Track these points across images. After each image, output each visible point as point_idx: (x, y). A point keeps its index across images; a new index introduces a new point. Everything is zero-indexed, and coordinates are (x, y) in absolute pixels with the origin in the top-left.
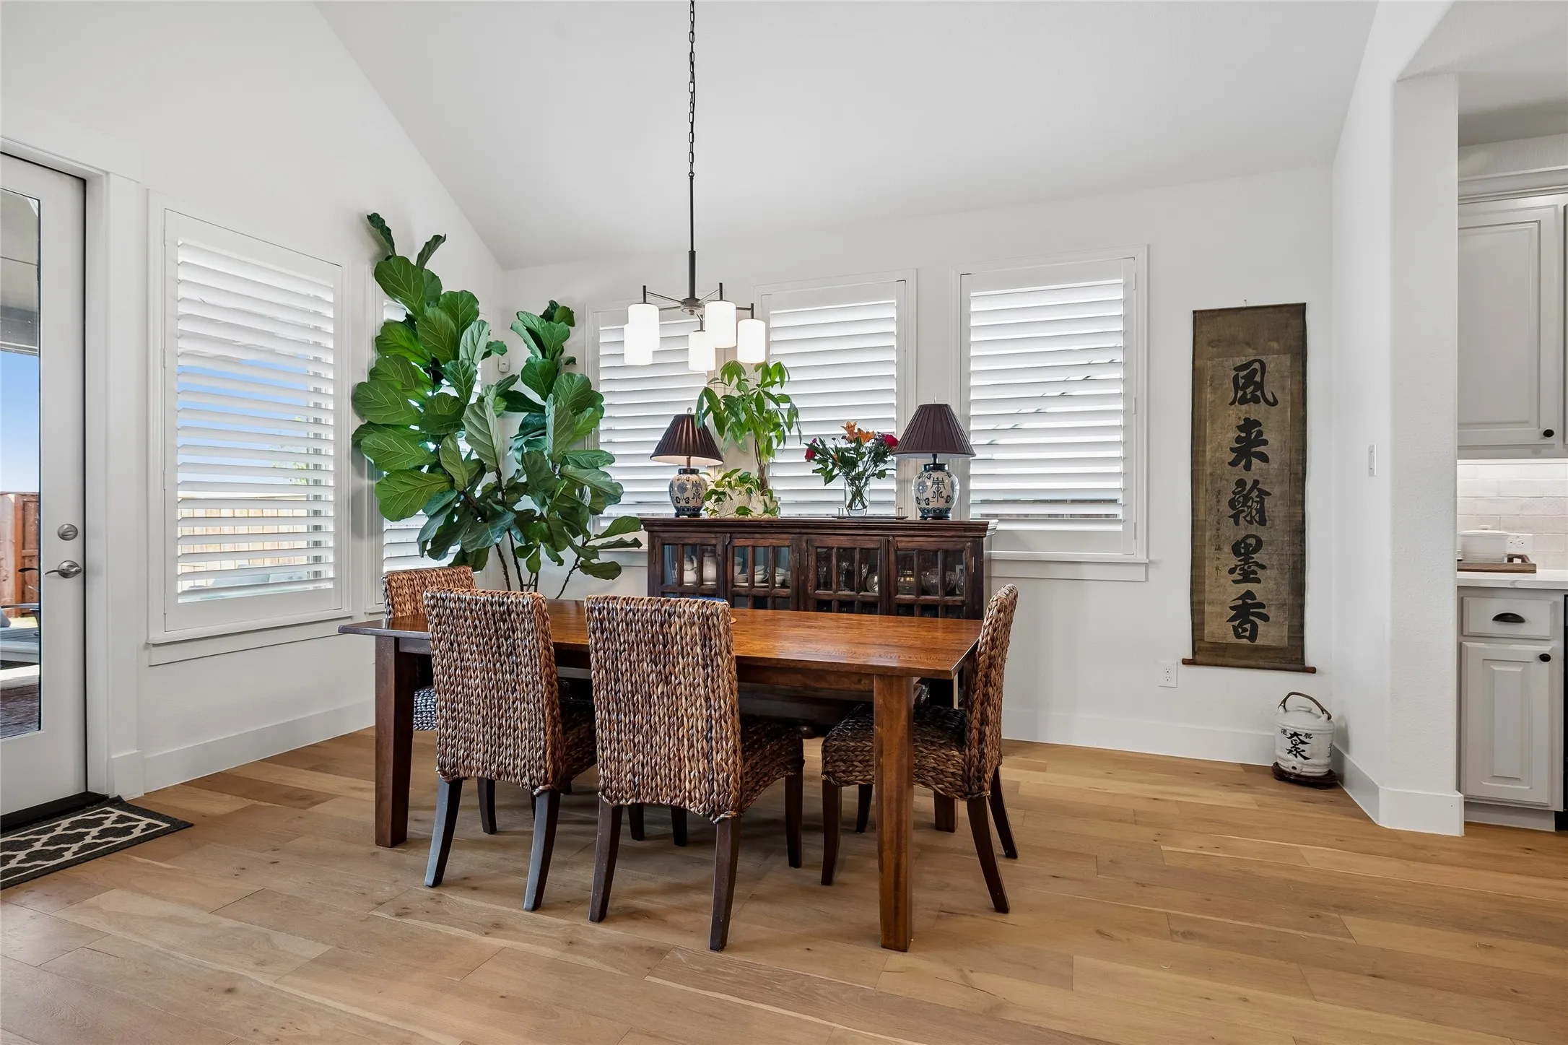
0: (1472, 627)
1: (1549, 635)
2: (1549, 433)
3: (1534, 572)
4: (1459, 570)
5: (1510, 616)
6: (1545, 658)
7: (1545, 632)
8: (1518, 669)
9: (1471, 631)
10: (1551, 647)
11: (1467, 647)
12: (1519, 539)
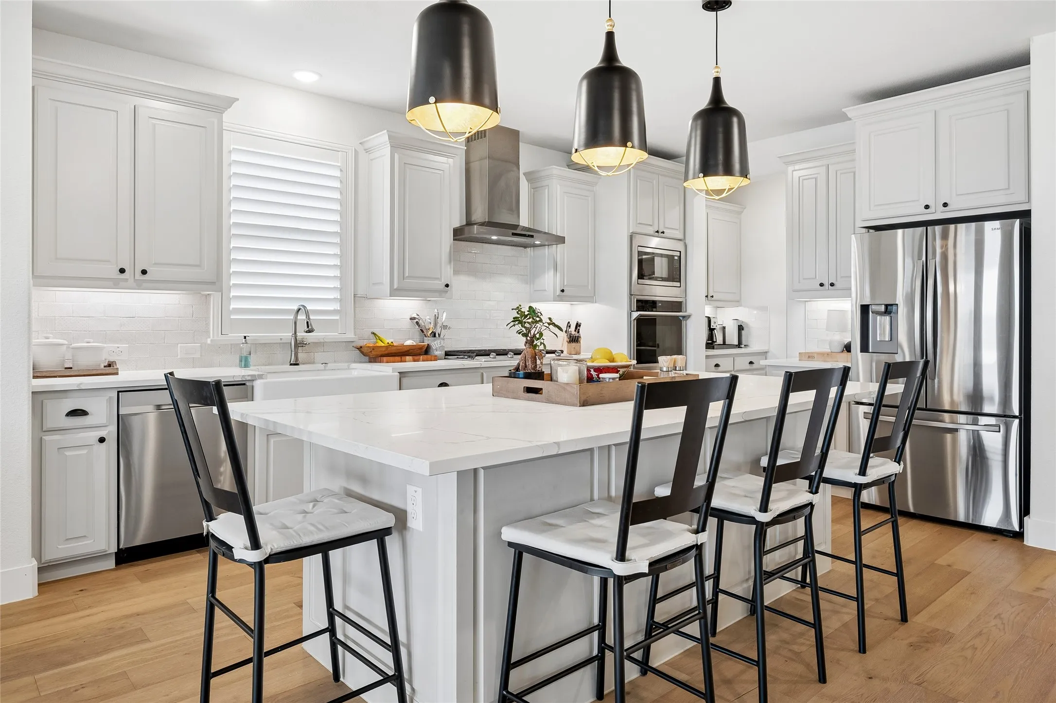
0: (49, 424)
1: (105, 422)
2: (122, 271)
3: (117, 374)
4: (34, 377)
5: (80, 411)
6: (102, 440)
7: (103, 420)
8: (84, 452)
9: (48, 427)
10: (107, 431)
11: (45, 440)
12: (118, 349)
